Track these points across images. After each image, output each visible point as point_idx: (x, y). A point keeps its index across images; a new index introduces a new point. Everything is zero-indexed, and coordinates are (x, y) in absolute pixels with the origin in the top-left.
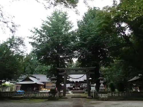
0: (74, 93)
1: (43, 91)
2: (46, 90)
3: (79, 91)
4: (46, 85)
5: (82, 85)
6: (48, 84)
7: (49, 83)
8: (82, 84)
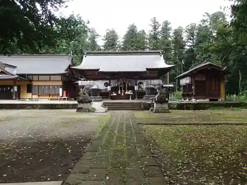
0: (111, 107)
1: (24, 99)
2: (35, 97)
3: (130, 101)
4: (34, 83)
5: (141, 83)
6: (38, 81)
7: (41, 78)
8: (139, 81)
